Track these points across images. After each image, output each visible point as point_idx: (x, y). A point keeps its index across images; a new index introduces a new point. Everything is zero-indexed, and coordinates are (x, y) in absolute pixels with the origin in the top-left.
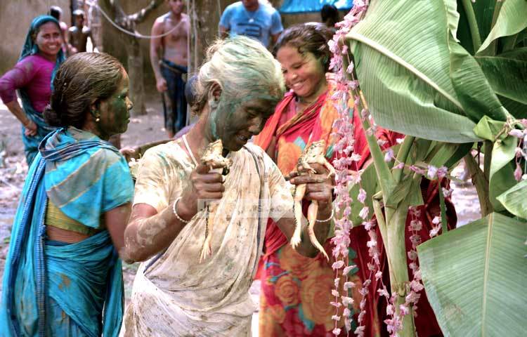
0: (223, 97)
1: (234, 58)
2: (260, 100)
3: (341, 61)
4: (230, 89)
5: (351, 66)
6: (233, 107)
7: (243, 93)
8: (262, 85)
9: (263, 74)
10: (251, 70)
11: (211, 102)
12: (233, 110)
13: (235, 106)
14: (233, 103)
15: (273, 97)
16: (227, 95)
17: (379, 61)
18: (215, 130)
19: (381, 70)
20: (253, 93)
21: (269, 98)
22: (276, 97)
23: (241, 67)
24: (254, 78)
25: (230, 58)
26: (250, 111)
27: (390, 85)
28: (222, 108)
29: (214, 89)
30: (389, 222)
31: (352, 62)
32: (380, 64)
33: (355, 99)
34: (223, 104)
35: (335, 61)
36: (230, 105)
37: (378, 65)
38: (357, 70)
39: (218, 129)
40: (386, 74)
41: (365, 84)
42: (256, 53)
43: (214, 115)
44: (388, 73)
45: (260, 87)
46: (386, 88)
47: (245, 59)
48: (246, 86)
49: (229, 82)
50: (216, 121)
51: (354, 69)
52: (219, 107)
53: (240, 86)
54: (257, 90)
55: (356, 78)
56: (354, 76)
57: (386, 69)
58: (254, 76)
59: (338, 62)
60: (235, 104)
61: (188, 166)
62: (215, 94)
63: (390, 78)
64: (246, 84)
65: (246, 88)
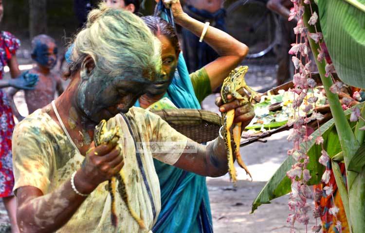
0: (96, 72)
1: (112, 36)
2: (132, 82)
3: (301, 12)
4: (104, 65)
5: (314, 18)
6: (105, 84)
7: (117, 72)
8: (137, 68)
9: (139, 57)
10: (127, 51)
11: (83, 73)
12: (104, 87)
13: (107, 83)
14: (104, 80)
15: (146, 80)
16: (99, 71)
17: (347, 12)
18: (83, 101)
19: (349, 21)
20: (126, 74)
21: (143, 80)
22: (150, 80)
23: (118, 47)
24: (130, 59)
25: (108, 34)
26: (120, 91)
27: (359, 38)
28: (93, 82)
29: (87, 62)
30: (351, 188)
31: (315, 13)
32: (348, 16)
33: (318, 53)
34: (95, 79)
35: (295, 11)
36: (102, 81)
37: (345, 17)
38: (321, 22)
39: (86, 100)
40: (354, 26)
41: (330, 37)
42: (137, 33)
43: (84, 86)
44: (357, 25)
45: (134, 70)
46: (354, 42)
47: (123, 39)
48: (121, 66)
49: (104, 59)
50: (86, 92)
51: (318, 20)
52: (90, 80)
53: (115, 65)
54: (132, 72)
55: (319, 30)
56: (317, 28)
57: (355, 21)
58: (130, 57)
59: (299, 12)
60: (106, 81)
61: (60, 138)
62: (88, 66)
63: (359, 31)
64: (121, 63)
65: (119, 67)
